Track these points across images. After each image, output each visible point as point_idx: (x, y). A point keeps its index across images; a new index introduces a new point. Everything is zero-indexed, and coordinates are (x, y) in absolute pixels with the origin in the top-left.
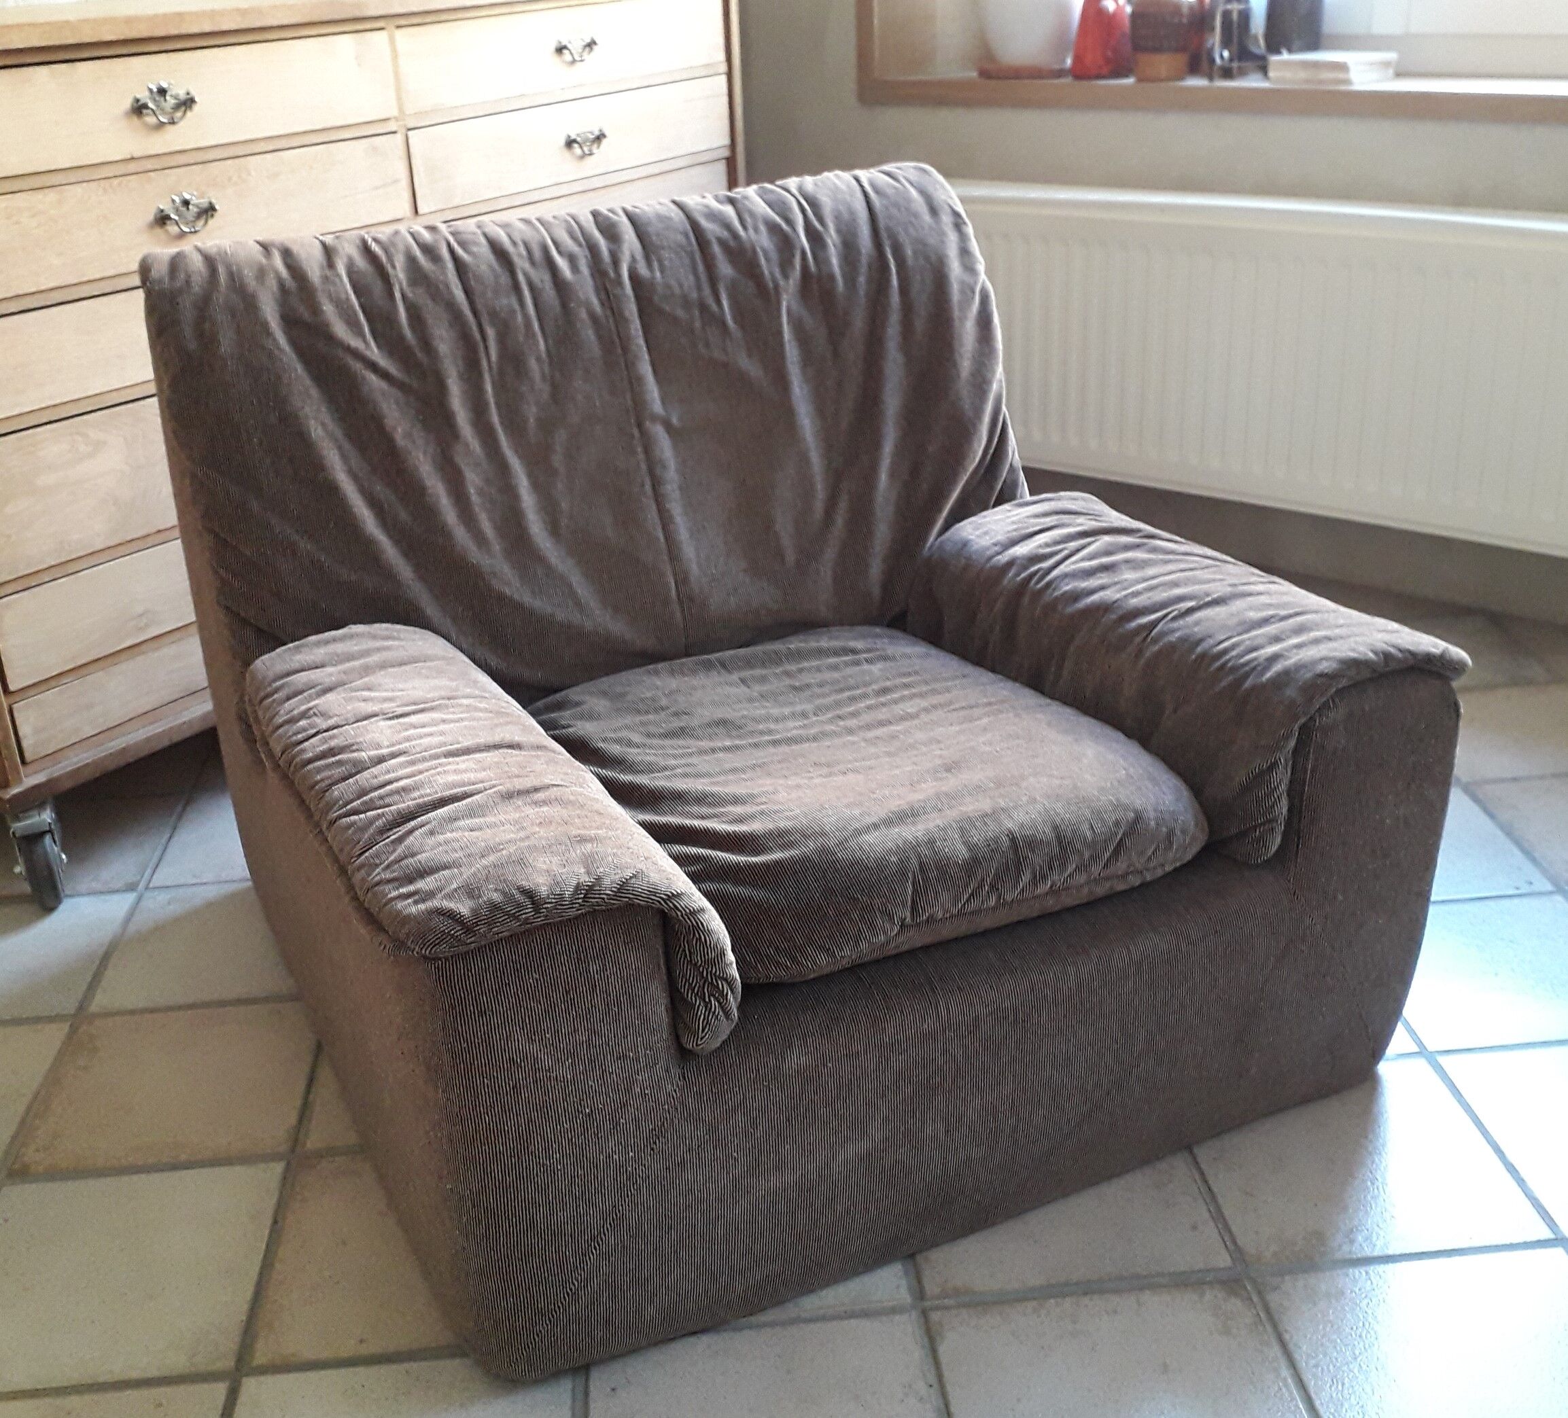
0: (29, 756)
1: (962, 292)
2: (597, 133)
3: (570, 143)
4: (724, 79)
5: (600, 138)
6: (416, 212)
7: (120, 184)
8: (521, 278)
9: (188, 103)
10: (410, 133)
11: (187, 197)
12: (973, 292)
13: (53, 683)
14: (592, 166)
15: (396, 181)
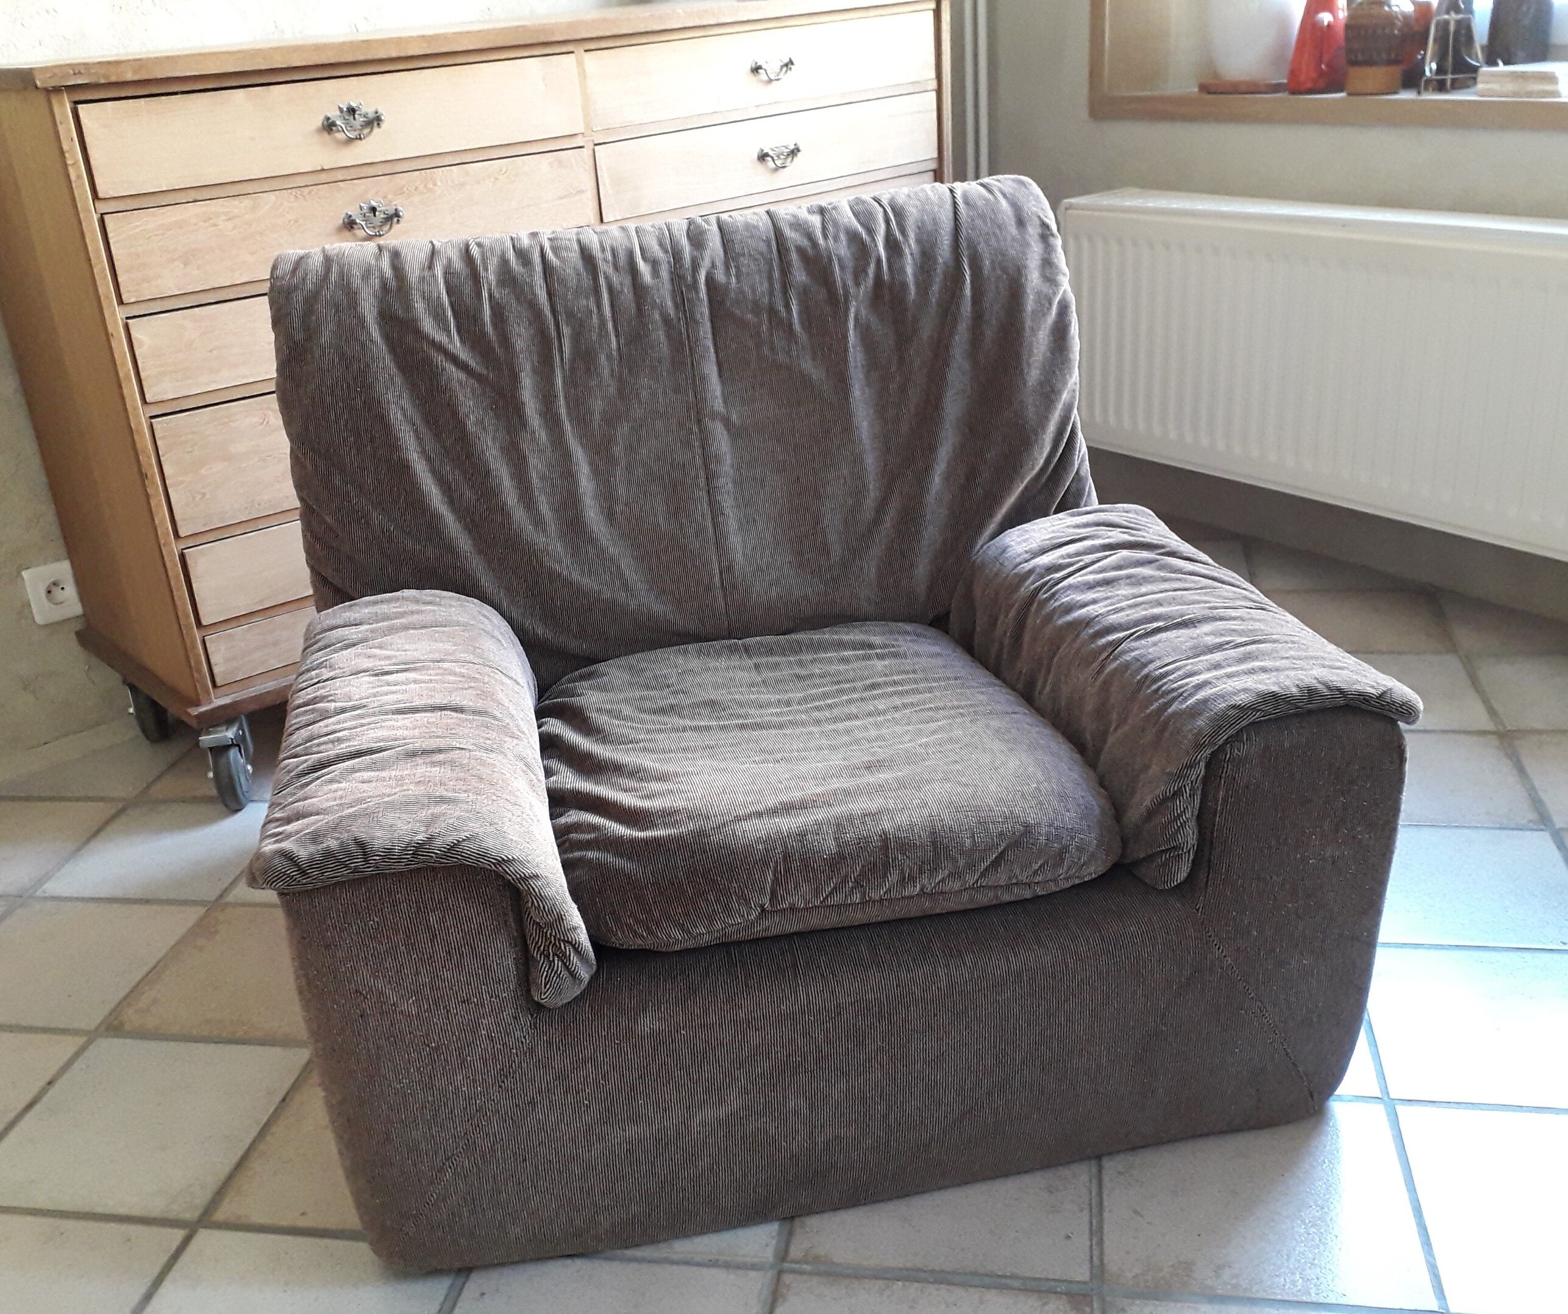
0: (219, 682)
1: (1038, 301)
2: (792, 147)
3: (763, 157)
4: (933, 95)
5: (794, 152)
6: (602, 220)
7: (310, 193)
8: (602, 281)
9: (375, 121)
10: (597, 148)
11: (374, 204)
12: (1050, 304)
13: (243, 621)
14: (784, 178)
15: (581, 192)
